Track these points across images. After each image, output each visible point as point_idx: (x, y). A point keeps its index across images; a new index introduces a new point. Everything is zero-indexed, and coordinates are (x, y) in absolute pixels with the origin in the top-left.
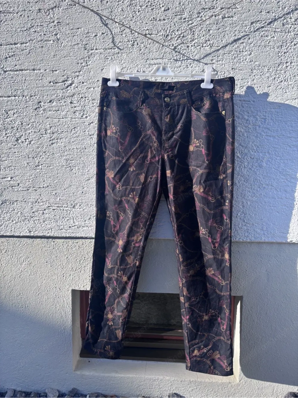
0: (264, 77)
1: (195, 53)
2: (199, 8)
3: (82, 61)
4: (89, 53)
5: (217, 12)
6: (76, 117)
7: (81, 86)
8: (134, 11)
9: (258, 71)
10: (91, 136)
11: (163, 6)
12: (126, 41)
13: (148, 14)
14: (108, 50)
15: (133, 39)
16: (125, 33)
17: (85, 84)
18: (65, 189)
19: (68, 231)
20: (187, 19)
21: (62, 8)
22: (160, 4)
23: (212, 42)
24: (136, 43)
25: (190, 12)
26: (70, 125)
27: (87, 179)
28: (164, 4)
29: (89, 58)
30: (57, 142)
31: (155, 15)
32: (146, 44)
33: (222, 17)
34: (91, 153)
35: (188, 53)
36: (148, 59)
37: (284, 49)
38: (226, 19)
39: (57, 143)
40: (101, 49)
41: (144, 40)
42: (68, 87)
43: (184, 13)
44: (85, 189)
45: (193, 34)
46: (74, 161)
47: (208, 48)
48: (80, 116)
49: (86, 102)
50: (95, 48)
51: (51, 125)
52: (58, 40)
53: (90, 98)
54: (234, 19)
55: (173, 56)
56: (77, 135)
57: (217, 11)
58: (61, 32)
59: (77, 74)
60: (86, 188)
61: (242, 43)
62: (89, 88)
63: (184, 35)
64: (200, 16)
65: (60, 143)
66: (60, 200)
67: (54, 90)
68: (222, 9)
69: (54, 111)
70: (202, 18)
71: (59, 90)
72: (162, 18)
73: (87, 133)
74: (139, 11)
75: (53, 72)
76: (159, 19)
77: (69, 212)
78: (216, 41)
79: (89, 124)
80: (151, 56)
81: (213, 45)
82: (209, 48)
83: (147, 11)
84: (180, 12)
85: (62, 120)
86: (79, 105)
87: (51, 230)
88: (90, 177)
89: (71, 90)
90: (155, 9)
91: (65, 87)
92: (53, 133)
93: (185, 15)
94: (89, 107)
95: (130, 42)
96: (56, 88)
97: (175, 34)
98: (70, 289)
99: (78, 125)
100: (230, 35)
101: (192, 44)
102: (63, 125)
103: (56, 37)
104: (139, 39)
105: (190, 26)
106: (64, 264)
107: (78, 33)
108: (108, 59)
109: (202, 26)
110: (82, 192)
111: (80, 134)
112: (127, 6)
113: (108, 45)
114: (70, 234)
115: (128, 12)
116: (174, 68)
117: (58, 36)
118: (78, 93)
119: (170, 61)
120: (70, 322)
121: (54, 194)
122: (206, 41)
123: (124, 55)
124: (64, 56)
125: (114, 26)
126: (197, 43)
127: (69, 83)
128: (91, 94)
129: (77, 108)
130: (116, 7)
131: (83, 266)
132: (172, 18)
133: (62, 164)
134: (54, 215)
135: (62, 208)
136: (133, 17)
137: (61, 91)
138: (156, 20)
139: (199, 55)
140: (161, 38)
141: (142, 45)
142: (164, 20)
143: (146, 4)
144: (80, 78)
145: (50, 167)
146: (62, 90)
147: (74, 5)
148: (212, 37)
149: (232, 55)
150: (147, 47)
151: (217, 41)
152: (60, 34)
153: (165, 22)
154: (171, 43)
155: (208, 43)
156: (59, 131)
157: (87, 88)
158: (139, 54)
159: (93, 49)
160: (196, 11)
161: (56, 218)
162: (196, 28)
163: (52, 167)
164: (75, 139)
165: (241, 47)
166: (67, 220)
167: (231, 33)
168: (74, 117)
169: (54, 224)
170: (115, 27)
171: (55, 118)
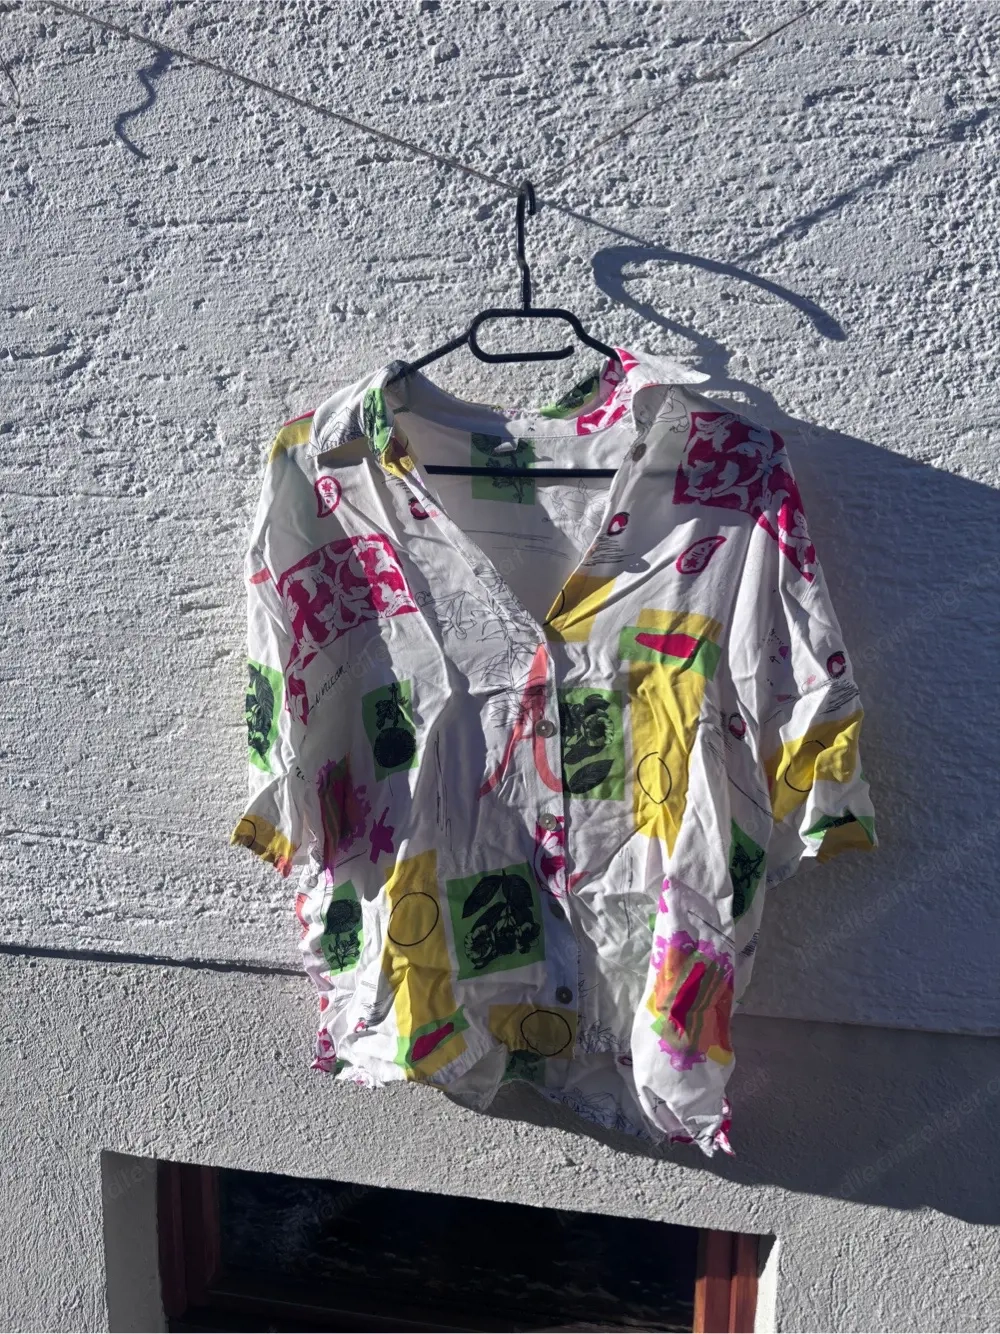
0: (861, 332)
1: (566, 234)
2: (580, 43)
3: (121, 269)
4: (148, 239)
5: (657, 56)
6: (104, 489)
7: (117, 368)
8: (318, 66)
9: (838, 305)
10: (159, 562)
11: (432, 42)
12: (289, 186)
13: (372, 75)
14: (219, 227)
15: (314, 182)
16: (284, 156)
17: (135, 359)
18: (67, 770)
19: (82, 929)
20: (531, 93)
21: (42, 64)
22: (420, 35)
23: (636, 184)
24: (326, 196)
25: (543, 62)
26: (80, 521)
27: (146, 732)
28: (435, 34)
29: (147, 257)
30: (36, 584)
31: (403, 77)
32: (368, 199)
33: (680, 77)
34: (162, 630)
35: (537, 232)
36: (375, 259)
37: (952, 208)
38: (697, 87)
39: (35, 591)
40: (191, 221)
41: (357, 184)
42: (69, 372)
43: (521, 65)
44: (141, 770)
45: (559, 154)
46: (98, 661)
47: (620, 209)
48: (117, 487)
49: (140, 433)
50: (167, 219)
51: (11, 521)
52: (30, 188)
53: (154, 417)
54: (732, 84)
55: (477, 247)
56: (107, 560)
57: (659, 53)
58: (40, 158)
59: (104, 320)
60: (143, 766)
61: (768, 186)
62: (151, 377)
63: (520, 158)
64: (586, 78)
65: (47, 589)
66: (48, 806)
67: (20, 382)
68: (679, 42)
69: (20, 466)
70: (596, 85)
71: (37, 385)
72: (430, 91)
73: (144, 551)
74: (336, 67)
75: (12, 316)
76: (416, 96)
77: (84, 855)
78: (653, 182)
79: (150, 520)
80: (388, 246)
81: (640, 200)
82: (626, 212)
83: (368, 64)
84: (503, 64)
85: (52, 499)
86: (112, 442)
87: (17, 921)
88: (159, 723)
89: (83, 385)
90: (400, 56)
91: (60, 374)
92: (21, 551)
93: (526, 73)
94: (149, 450)
95: (305, 193)
96: (23, 376)
97: (483, 156)
98: (98, 1148)
99: (111, 520)
100: (714, 153)
101: (554, 196)
102: (56, 521)
103: (21, 179)
104: (336, 180)
105: (545, 120)
106: (72, 1053)
107: (102, 162)
108: (220, 260)
109: (593, 121)
110: (130, 784)
111: (119, 558)
112: (292, 48)
113: (219, 204)
114: (89, 939)
115: (294, 69)
116: (483, 295)
117: (30, 175)
118: (107, 396)
119: (462, 265)
120: (99, 1271)
121: (28, 785)
122: (613, 181)
123: (283, 246)
124: (51, 252)
125: (239, 131)
126: (574, 190)
127: (72, 356)
128: (156, 402)
129: (107, 457)
130: (248, 53)
131: (142, 1065)
132: (468, 91)
133: (54, 670)
134: (28, 866)
135: (56, 841)
136: (315, 89)
137: (46, 389)
138: (406, 99)
139: (583, 241)
140: (427, 172)
141: (352, 207)
142: (438, 97)
143: (366, 33)
144: (114, 335)
145: (11, 683)
146: (49, 383)
147: (86, 52)
148: (639, 163)
149: (721, 238)
150: (370, 213)
151: (659, 182)
152: (37, 167)
153: (441, 106)
154: (466, 194)
155: (622, 188)
156: (41, 543)
157: (141, 377)
158: (340, 239)
159: (162, 224)
160: (567, 59)
161: (36, 876)
162: (570, 129)
163: (17, 682)
164: (100, 576)
165: (763, 206)
166: (78, 887)
167: (716, 146)
168: (94, 490)
169: (27, 902)
170: (244, 131)
171: (24, 494)
